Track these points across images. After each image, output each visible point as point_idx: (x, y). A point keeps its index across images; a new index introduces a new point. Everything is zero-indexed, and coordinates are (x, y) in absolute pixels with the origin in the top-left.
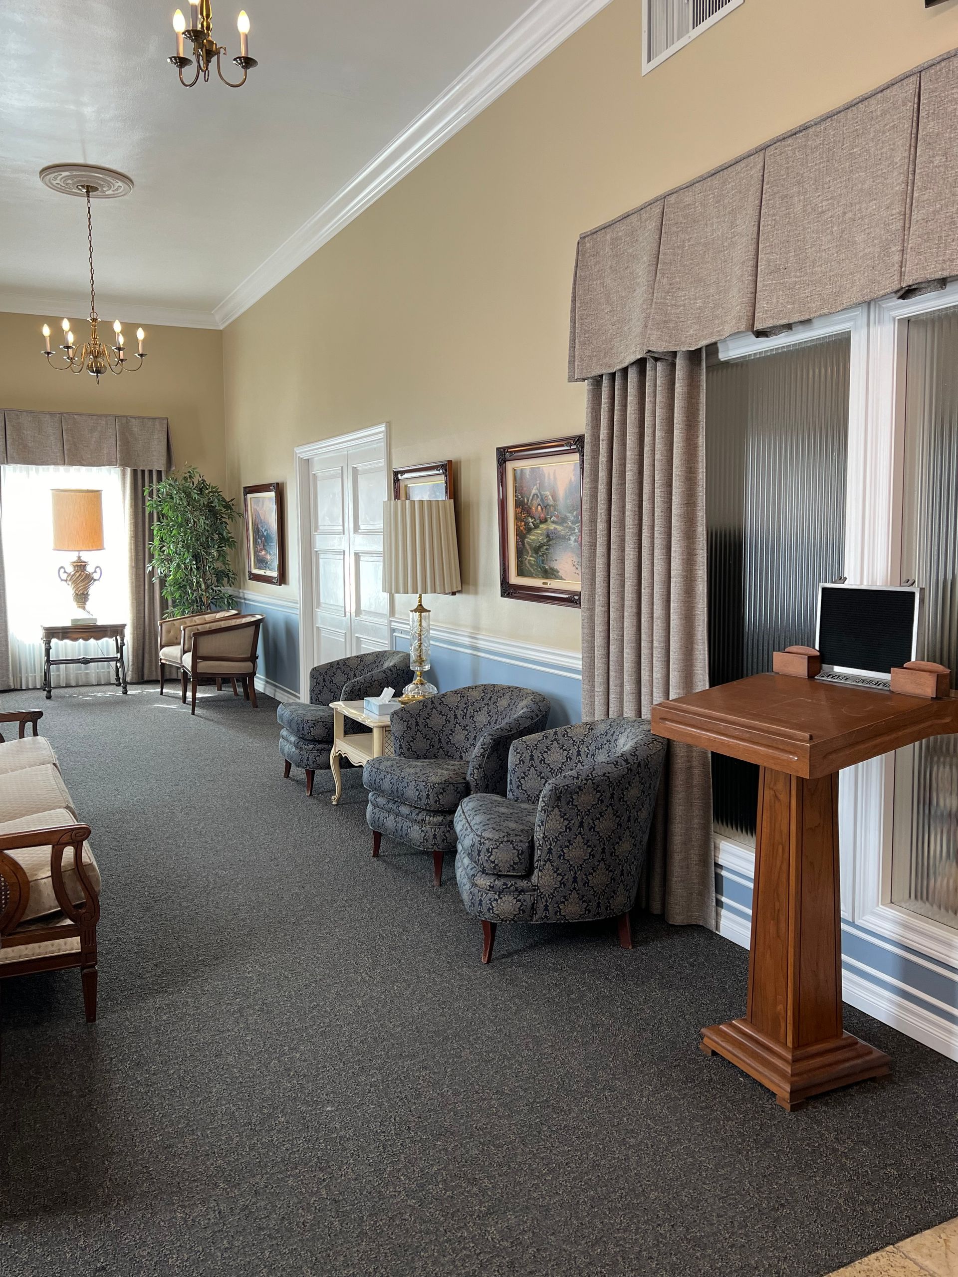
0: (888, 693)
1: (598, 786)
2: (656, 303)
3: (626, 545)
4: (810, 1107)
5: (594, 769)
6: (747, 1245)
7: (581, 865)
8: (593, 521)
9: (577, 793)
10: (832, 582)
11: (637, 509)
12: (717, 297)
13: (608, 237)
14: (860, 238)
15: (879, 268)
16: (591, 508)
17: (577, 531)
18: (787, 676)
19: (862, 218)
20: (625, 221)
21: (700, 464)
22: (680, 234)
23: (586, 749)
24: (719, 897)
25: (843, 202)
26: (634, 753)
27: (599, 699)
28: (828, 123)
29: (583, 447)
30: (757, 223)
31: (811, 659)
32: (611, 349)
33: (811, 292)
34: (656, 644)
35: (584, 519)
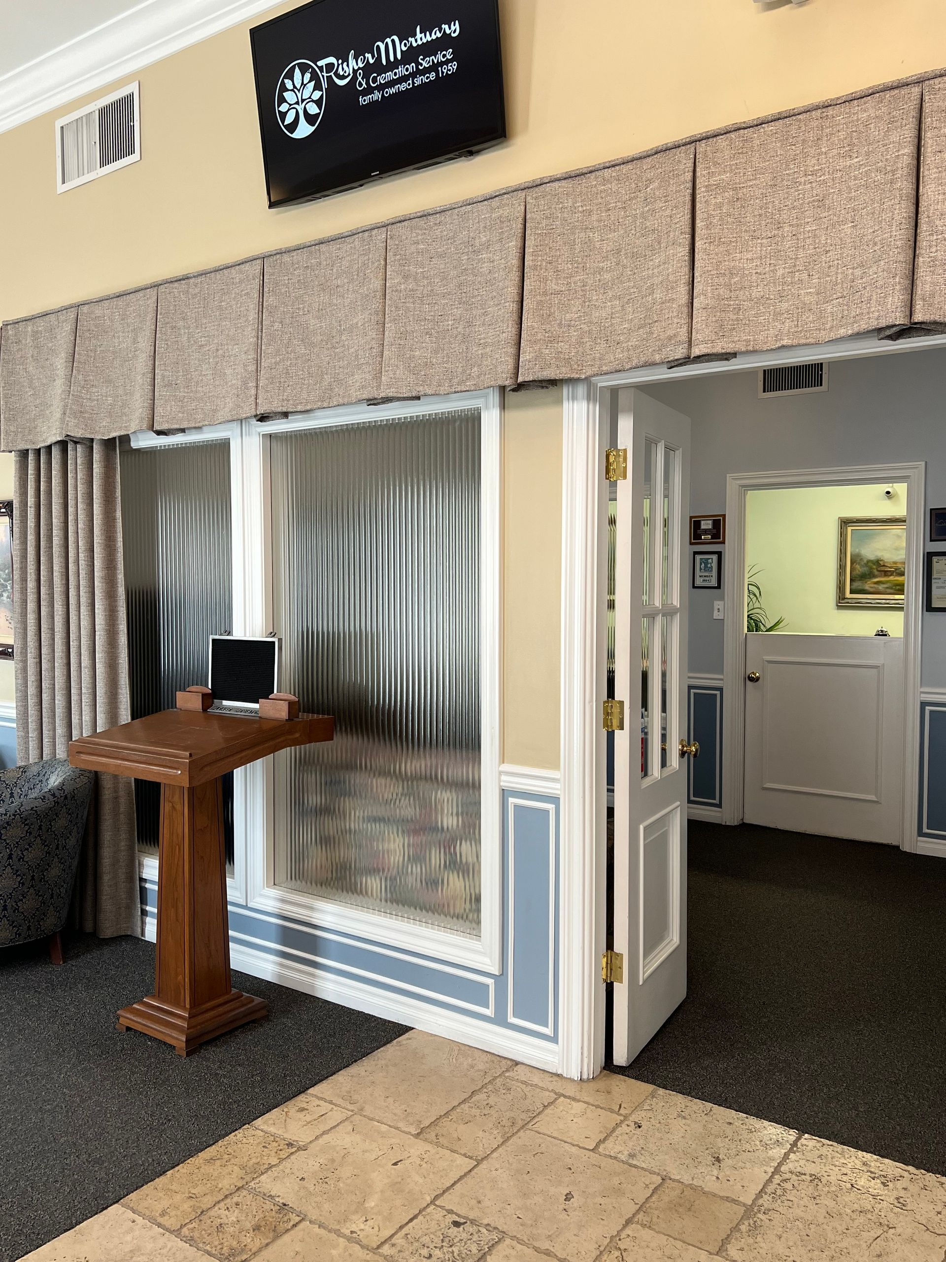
0: (258, 718)
1: (26, 820)
2: (73, 395)
3: (55, 602)
4: (202, 1051)
5: (22, 805)
6: (137, 1153)
7: (10, 894)
8: (24, 580)
9: (6, 828)
10: (221, 635)
11: (64, 570)
12: (124, 398)
13: (29, 329)
14: (228, 371)
15: (241, 397)
16: (21, 568)
17: (9, 588)
18: (187, 711)
19: (229, 356)
20: (45, 318)
21: (119, 534)
22: (92, 339)
23: (19, 791)
24: (144, 907)
25: (216, 341)
26: (61, 788)
27: (33, 744)
28: (203, 278)
29: (12, 512)
30: (153, 344)
31: (204, 696)
32: (35, 428)
33: (196, 406)
34: (84, 691)
35: (15, 577)
